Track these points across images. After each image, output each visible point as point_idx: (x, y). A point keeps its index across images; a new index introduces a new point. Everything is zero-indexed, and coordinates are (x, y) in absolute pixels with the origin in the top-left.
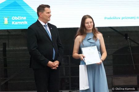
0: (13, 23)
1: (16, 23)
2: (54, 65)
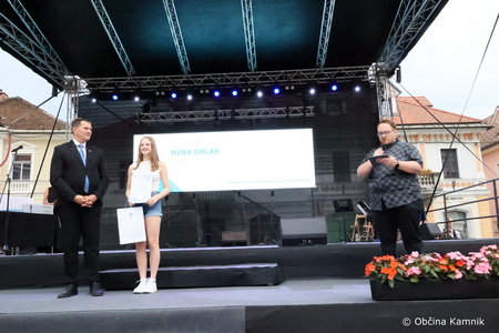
2: (84, 201)
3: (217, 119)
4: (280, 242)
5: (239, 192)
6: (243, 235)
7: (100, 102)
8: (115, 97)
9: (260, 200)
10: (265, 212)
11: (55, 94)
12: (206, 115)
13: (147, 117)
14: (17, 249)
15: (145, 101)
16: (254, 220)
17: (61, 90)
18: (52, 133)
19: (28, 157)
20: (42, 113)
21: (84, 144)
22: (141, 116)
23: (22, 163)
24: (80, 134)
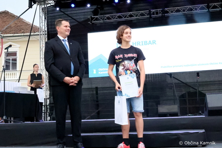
0: (99, 73)
1: (101, 73)
2: (71, 81)
3: (151, 17)
4: (206, 113)
5: (170, 75)
6: (175, 108)
7: (62, 10)
8: (73, 6)
9: (188, 80)
10: (191, 90)
11: (30, 6)
12: (142, 15)
13: (97, 19)
14: (12, 119)
15: (95, 7)
16: (183, 96)
17: (35, 3)
18: (30, 35)
19: (15, 54)
20: (22, 21)
21: (66, 39)
22: (92, 18)
23: (11, 58)
24: (62, 31)
